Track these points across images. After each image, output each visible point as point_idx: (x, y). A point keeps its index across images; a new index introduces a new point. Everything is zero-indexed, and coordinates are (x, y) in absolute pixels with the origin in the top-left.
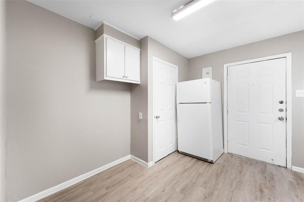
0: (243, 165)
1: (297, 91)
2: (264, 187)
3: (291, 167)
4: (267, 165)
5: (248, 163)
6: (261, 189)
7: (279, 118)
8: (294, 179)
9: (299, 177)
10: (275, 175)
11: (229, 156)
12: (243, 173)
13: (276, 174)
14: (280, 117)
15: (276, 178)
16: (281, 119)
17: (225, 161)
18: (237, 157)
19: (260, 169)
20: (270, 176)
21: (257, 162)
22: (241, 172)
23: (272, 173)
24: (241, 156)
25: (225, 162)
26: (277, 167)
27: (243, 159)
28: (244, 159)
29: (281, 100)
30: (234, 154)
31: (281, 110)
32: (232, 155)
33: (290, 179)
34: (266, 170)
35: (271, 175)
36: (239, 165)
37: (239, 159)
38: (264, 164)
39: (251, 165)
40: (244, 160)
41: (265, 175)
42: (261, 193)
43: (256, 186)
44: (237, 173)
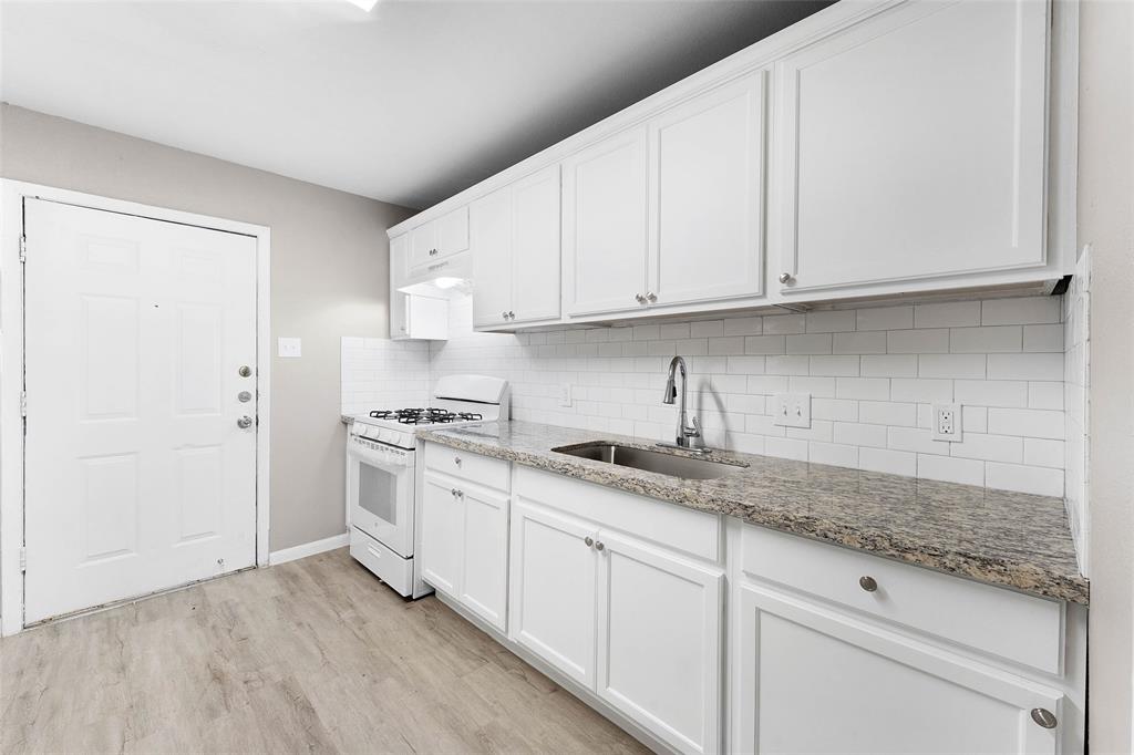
0: (122, 637)
1: (282, 341)
2: (222, 660)
3: (266, 556)
4: (207, 589)
5: (141, 617)
6: (215, 674)
7: (239, 423)
8: (281, 585)
9: (288, 573)
10: (237, 604)
11: (38, 640)
12: (132, 668)
13: (237, 600)
14: (242, 418)
15: (242, 610)
16: (243, 424)
17: (21, 673)
18: (80, 625)
19: (188, 612)
20: (224, 615)
21: (170, 594)
22: (123, 668)
23: (226, 603)
24: (102, 606)
25: (25, 678)
26: (234, 578)
27: (113, 614)
28: (119, 613)
29: (243, 364)
30: (61, 617)
31: (244, 397)
32: (51, 625)
33: (273, 591)
34: (209, 606)
35: (227, 612)
36: (106, 646)
37: (95, 625)
38: (195, 587)
39: (152, 617)
40: (117, 617)
41: (210, 625)
42: (219, 686)
43: (197, 677)
44: (107, 685)
